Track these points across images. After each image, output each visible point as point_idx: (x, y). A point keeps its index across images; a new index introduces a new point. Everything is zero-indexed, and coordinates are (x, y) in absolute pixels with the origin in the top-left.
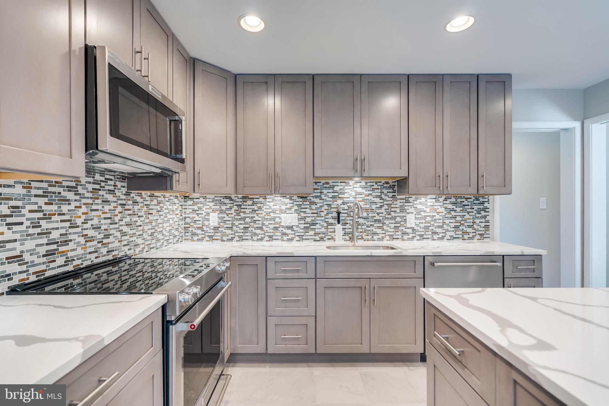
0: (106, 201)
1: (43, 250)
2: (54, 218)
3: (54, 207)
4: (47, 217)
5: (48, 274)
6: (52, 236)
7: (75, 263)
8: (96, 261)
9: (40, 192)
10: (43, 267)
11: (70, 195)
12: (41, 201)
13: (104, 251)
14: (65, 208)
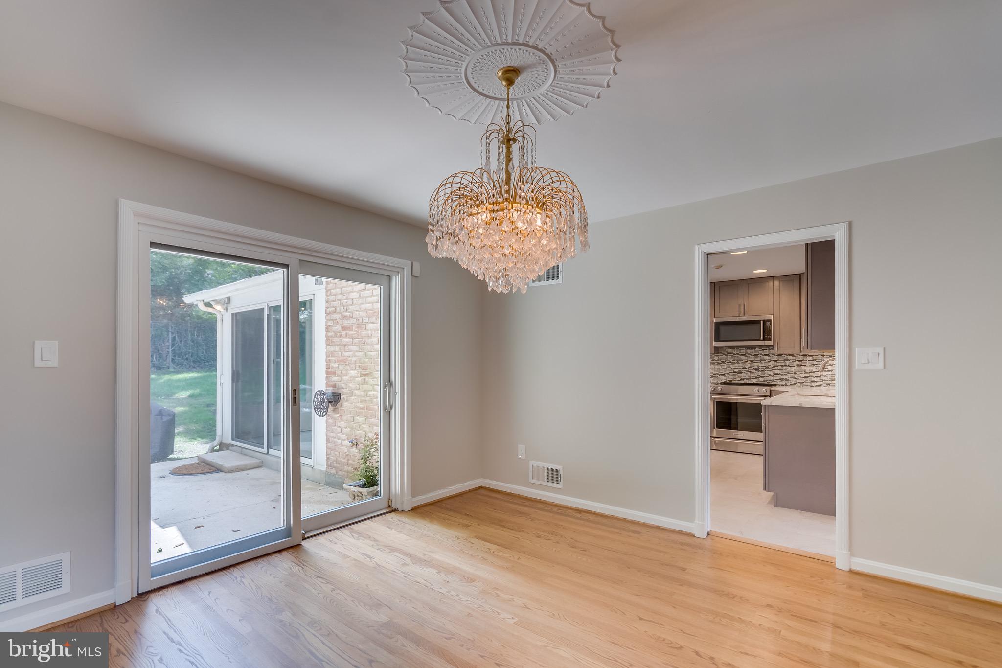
0: (763, 359)
1: (732, 374)
2: (735, 365)
3: (736, 361)
4: (733, 364)
5: (733, 382)
6: (735, 370)
7: (745, 381)
8: (756, 382)
9: (731, 357)
10: (732, 379)
11: (743, 357)
12: (731, 360)
13: (762, 379)
14: (740, 362)
